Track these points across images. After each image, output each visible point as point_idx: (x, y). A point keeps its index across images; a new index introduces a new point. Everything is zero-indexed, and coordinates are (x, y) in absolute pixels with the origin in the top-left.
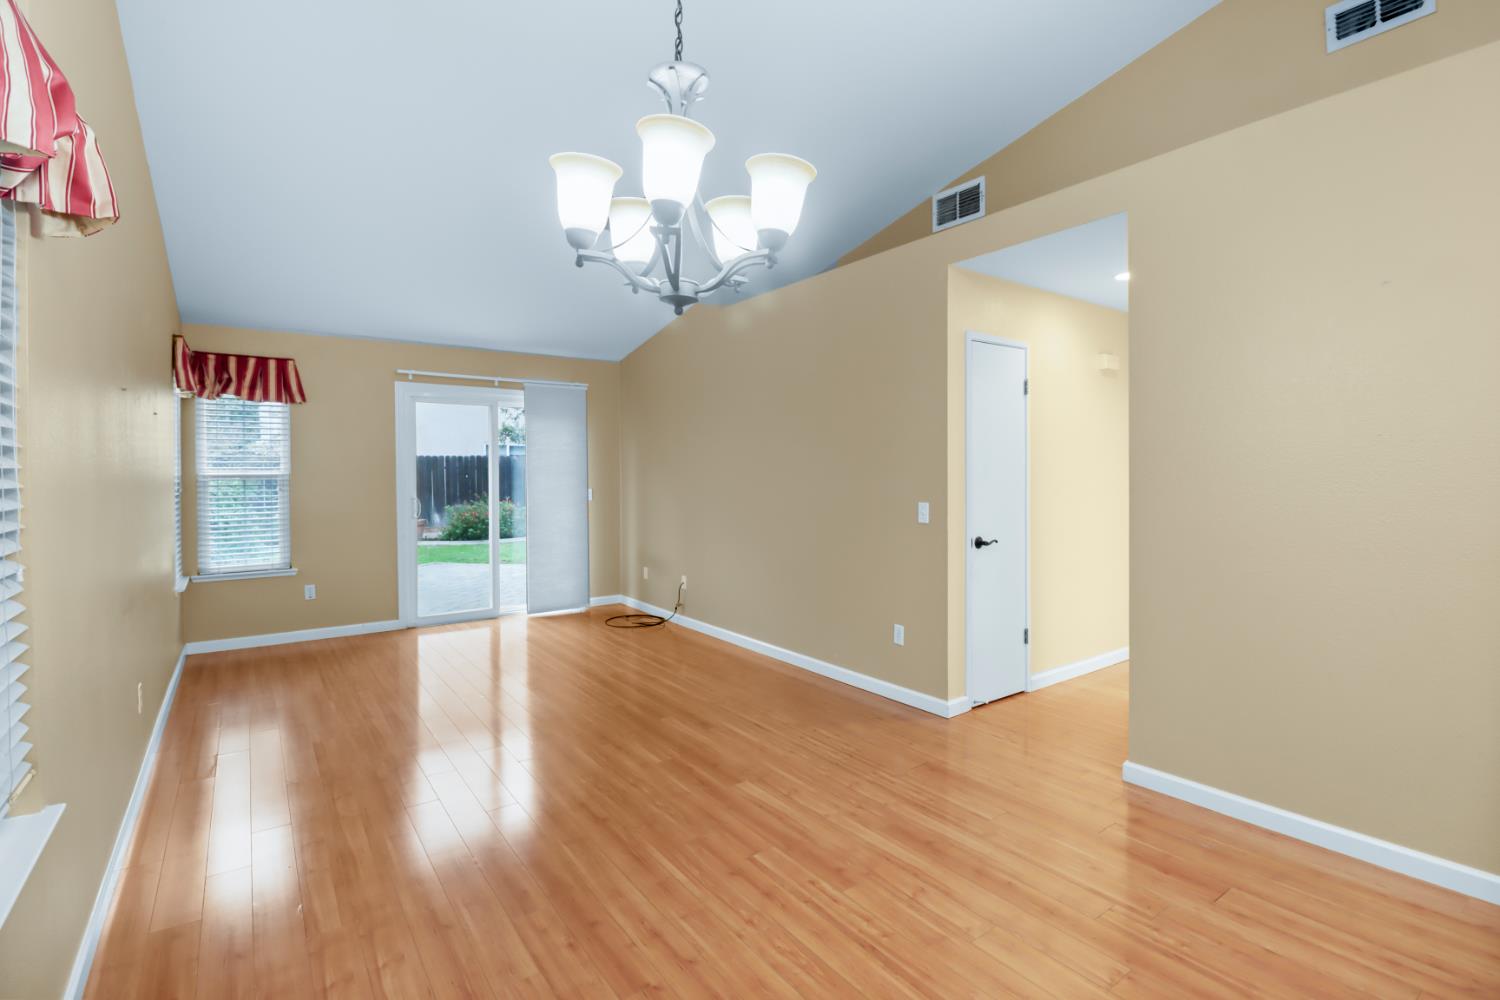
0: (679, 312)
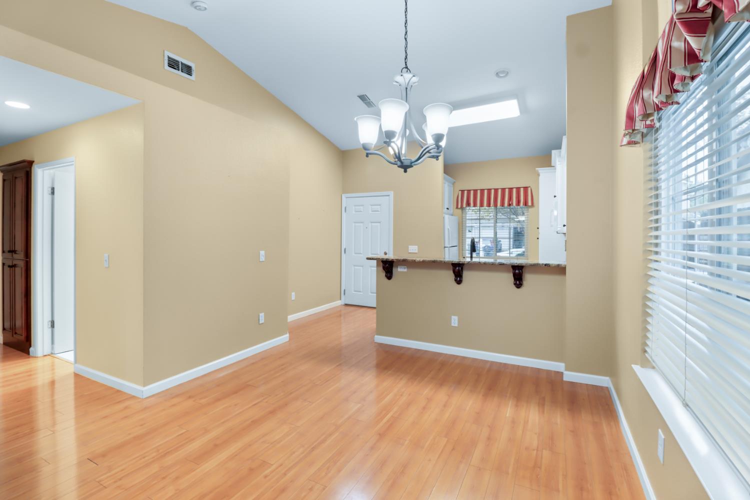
0: (405, 171)
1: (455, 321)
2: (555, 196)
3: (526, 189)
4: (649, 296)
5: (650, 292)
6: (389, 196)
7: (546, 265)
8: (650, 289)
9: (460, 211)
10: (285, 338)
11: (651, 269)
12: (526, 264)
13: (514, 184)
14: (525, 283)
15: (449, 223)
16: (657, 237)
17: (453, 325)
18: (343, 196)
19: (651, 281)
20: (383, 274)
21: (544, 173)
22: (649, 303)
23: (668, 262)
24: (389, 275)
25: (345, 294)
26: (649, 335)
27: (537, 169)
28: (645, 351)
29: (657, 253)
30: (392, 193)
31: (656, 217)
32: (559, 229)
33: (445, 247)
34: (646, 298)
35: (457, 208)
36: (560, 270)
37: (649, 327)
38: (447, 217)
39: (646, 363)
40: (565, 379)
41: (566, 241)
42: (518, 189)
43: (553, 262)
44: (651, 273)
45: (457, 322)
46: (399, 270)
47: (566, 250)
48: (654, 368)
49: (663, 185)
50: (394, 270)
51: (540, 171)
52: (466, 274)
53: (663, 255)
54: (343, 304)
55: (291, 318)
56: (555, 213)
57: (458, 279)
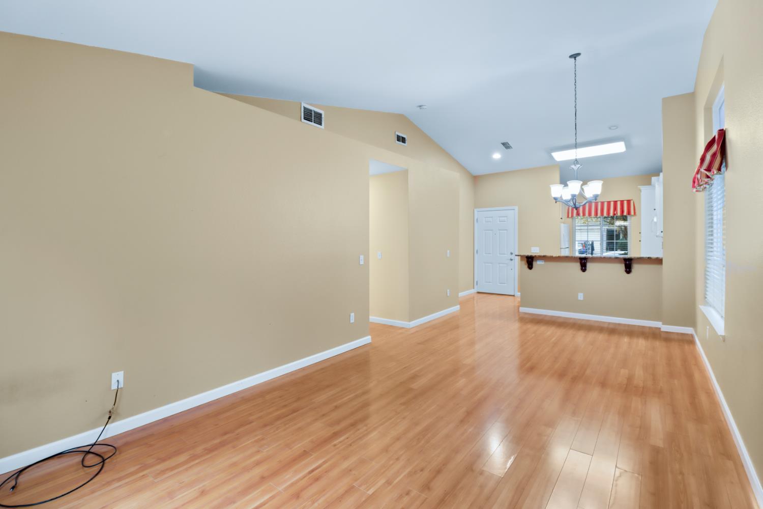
1: (581, 296)
2: (655, 209)
3: (629, 202)
4: (707, 269)
5: (708, 268)
6: (514, 209)
7: (648, 258)
8: (708, 266)
9: (570, 220)
10: (457, 308)
11: (709, 256)
12: (635, 257)
13: (618, 198)
14: (633, 270)
15: (564, 229)
16: (712, 240)
17: (579, 299)
18: (475, 210)
19: (709, 262)
20: (526, 266)
21: (644, 190)
22: (708, 273)
23: (717, 252)
24: (530, 266)
25: (477, 284)
26: (708, 289)
27: (639, 187)
28: (706, 298)
29: (712, 248)
30: (516, 208)
31: (711, 229)
32: (658, 234)
33: (561, 248)
34: (706, 271)
35: (568, 217)
36: (659, 261)
37: (708, 285)
38: (562, 225)
39: (706, 303)
40: (662, 330)
41: (663, 243)
42: (622, 202)
43: (654, 256)
44: (708, 258)
45: (582, 297)
46: (537, 264)
47: (663, 248)
48: (710, 306)
49: (715, 213)
50: (534, 263)
51: (641, 188)
52: (589, 265)
53: (715, 249)
54: (476, 291)
55: (461, 294)
56: (655, 220)
57: (584, 268)
